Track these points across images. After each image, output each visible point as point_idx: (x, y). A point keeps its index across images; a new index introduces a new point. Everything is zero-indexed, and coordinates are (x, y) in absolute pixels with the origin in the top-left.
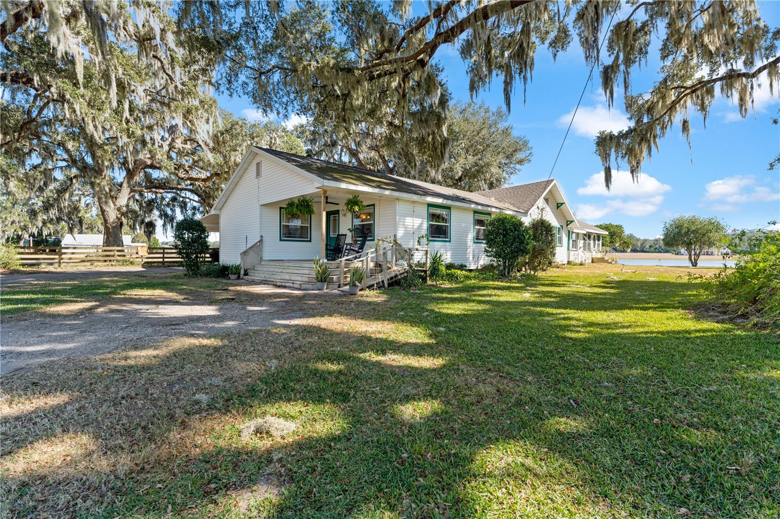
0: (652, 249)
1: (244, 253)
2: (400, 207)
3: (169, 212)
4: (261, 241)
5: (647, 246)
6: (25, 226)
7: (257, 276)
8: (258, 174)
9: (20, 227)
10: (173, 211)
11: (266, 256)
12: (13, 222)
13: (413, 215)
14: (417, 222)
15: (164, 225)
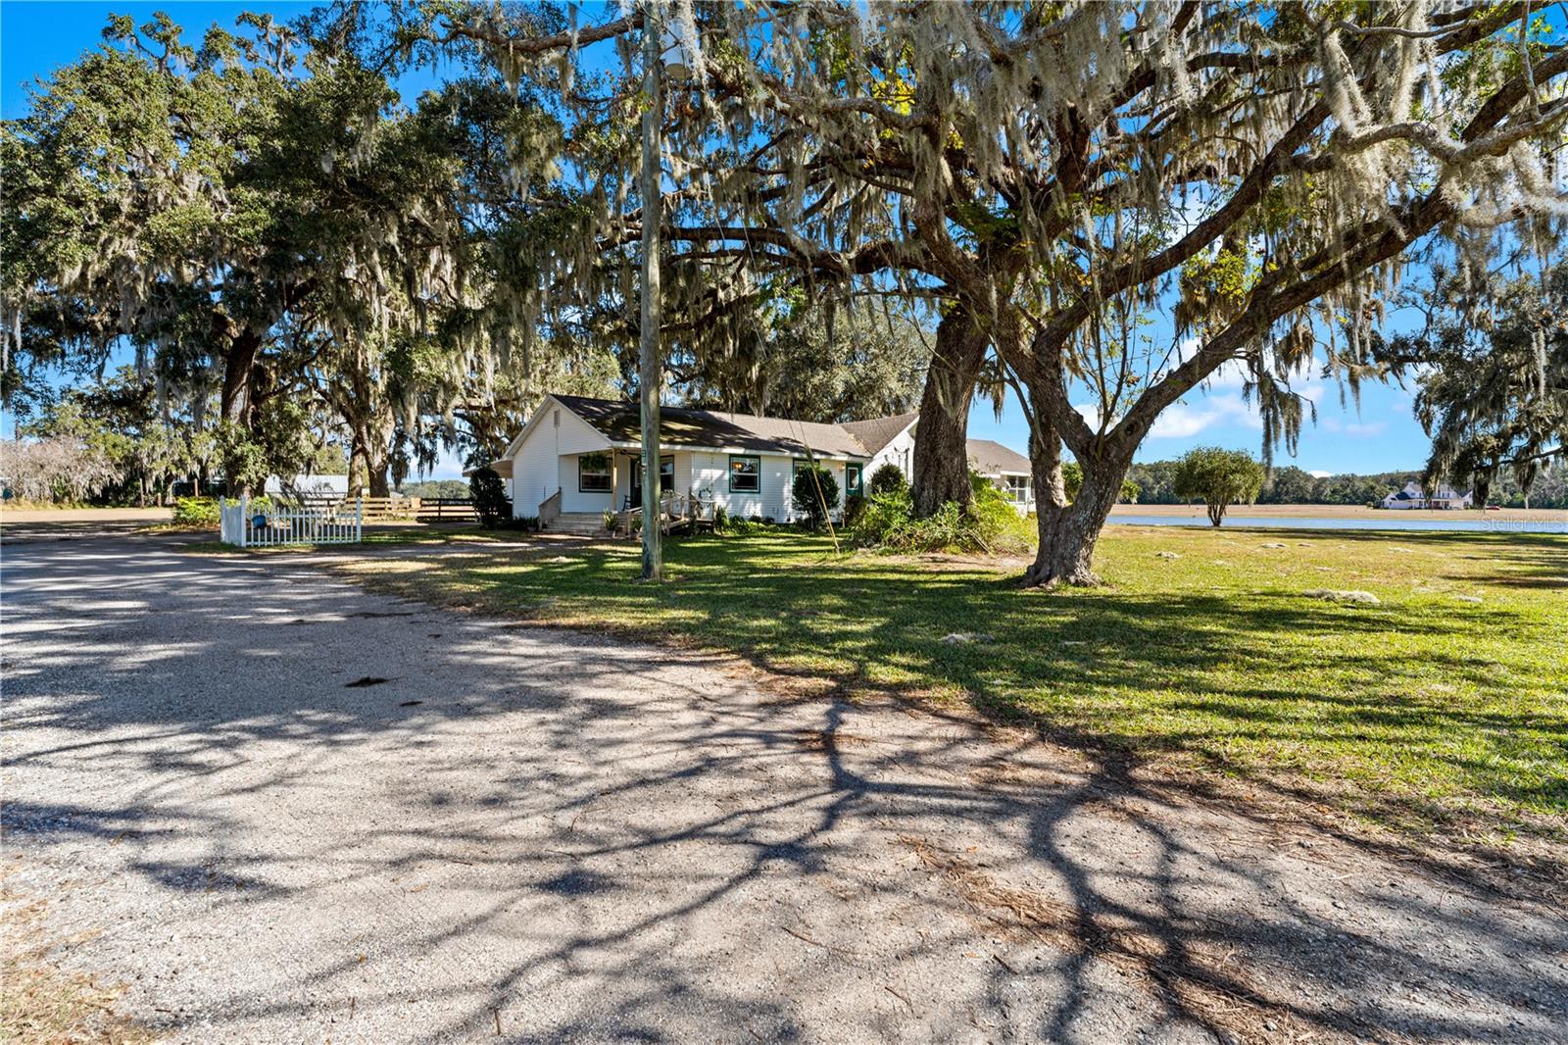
0: (1338, 498)
1: (543, 506)
2: (695, 459)
3: (428, 446)
4: (559, 493)
5: (1328, 491)
6: (180, 460)
7: (556, 528)
8: (556, 423)
9: (174, 463)
10: (434, 444)
11: (565, 508)
12: (164, 455)
13: (712, 466)
14: (717, 473)
15: (420, 464)
